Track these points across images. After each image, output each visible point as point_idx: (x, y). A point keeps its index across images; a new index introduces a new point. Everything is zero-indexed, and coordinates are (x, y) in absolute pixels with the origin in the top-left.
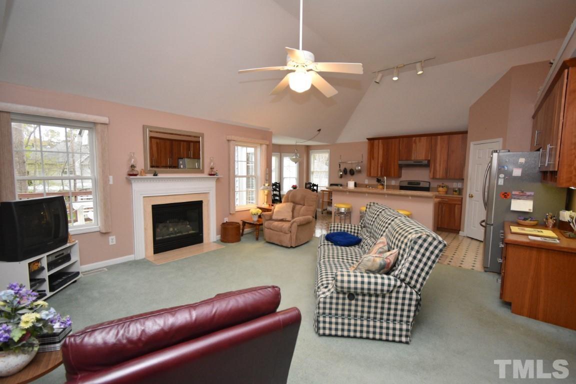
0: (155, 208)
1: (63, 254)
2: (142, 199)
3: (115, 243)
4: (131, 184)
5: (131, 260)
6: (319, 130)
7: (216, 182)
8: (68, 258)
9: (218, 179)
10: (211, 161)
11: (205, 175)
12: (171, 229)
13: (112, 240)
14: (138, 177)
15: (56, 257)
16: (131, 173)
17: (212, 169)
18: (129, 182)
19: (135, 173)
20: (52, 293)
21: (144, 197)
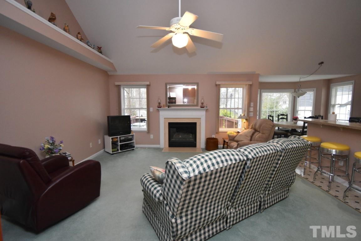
0: (170, 124)
1: (128, 138)
2: (163, 119)
3: (152, 138)
4: (159, 112)
5: (158, 147)
6: (322, 63)
7: (206, 112)
8: (131, 139)
9: (207, 110)
10: (203, 99)
11: (199, 108)
12: (180, 136)
13: (152, 136)
14: (162, 108)
15: (125, 138)
16: (159, 106)
17: (202, 103)
18: (158, 111)
19: (160, 106)
20: (121, 151)
21: (164, 118)
